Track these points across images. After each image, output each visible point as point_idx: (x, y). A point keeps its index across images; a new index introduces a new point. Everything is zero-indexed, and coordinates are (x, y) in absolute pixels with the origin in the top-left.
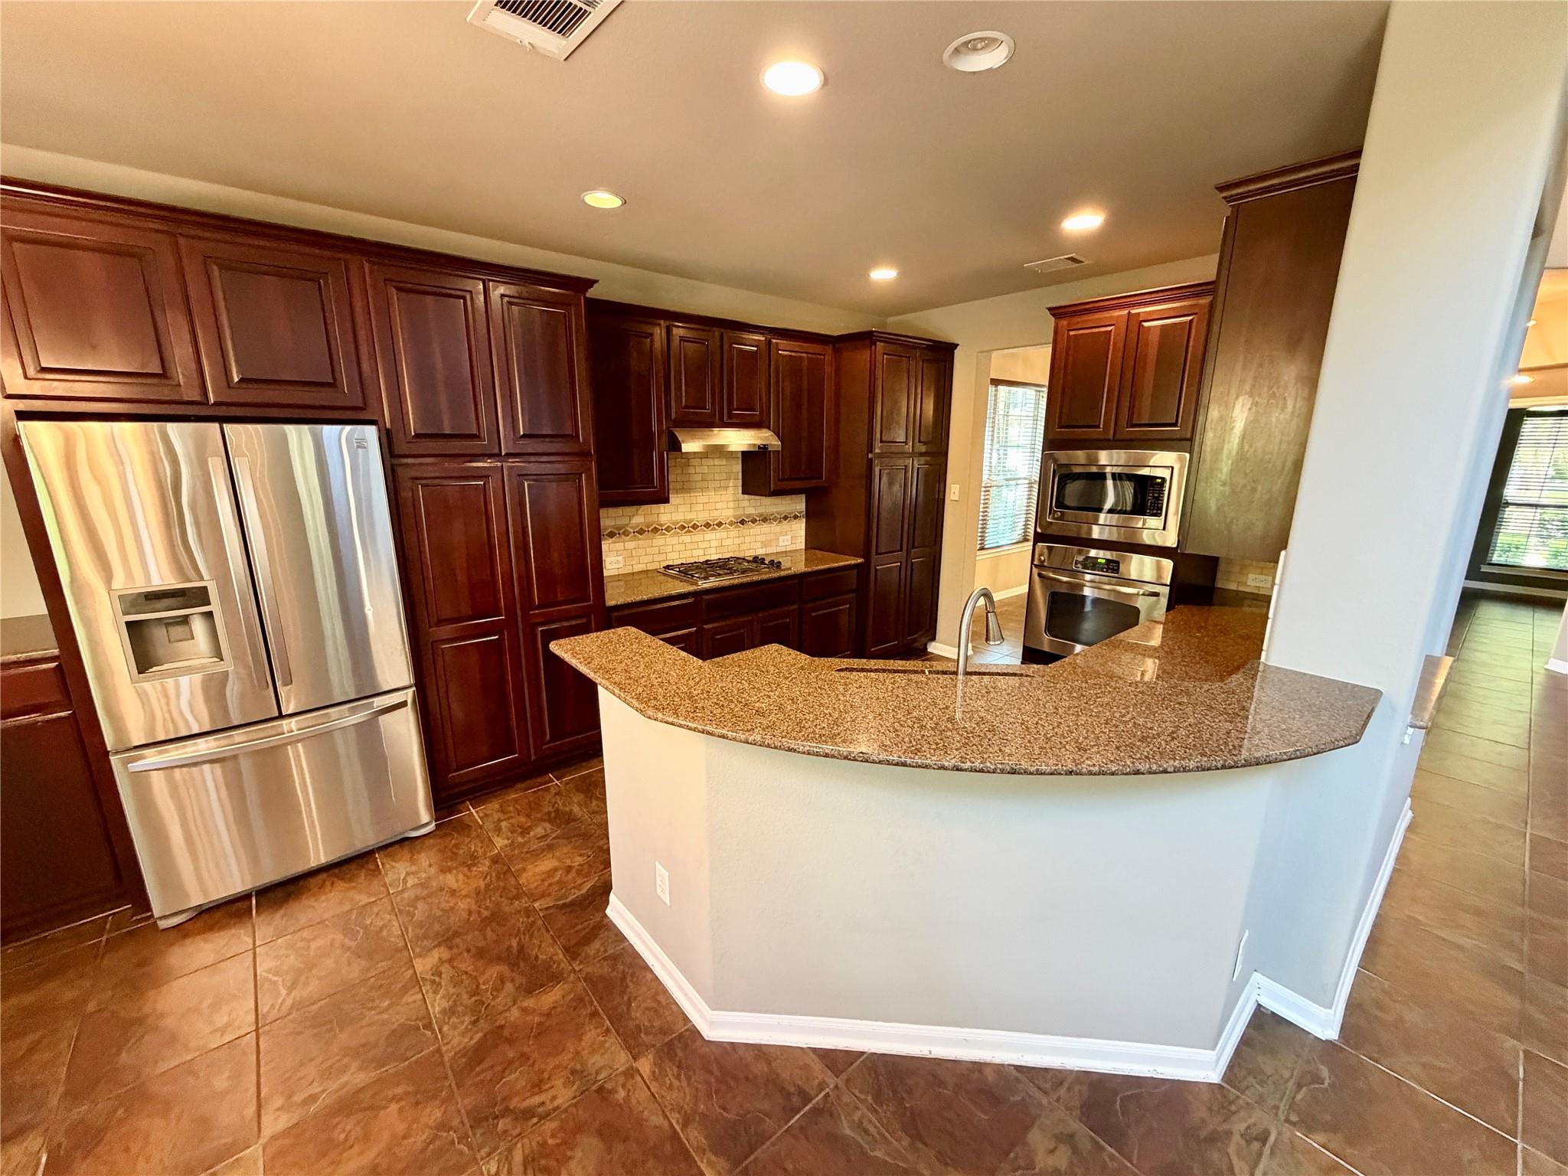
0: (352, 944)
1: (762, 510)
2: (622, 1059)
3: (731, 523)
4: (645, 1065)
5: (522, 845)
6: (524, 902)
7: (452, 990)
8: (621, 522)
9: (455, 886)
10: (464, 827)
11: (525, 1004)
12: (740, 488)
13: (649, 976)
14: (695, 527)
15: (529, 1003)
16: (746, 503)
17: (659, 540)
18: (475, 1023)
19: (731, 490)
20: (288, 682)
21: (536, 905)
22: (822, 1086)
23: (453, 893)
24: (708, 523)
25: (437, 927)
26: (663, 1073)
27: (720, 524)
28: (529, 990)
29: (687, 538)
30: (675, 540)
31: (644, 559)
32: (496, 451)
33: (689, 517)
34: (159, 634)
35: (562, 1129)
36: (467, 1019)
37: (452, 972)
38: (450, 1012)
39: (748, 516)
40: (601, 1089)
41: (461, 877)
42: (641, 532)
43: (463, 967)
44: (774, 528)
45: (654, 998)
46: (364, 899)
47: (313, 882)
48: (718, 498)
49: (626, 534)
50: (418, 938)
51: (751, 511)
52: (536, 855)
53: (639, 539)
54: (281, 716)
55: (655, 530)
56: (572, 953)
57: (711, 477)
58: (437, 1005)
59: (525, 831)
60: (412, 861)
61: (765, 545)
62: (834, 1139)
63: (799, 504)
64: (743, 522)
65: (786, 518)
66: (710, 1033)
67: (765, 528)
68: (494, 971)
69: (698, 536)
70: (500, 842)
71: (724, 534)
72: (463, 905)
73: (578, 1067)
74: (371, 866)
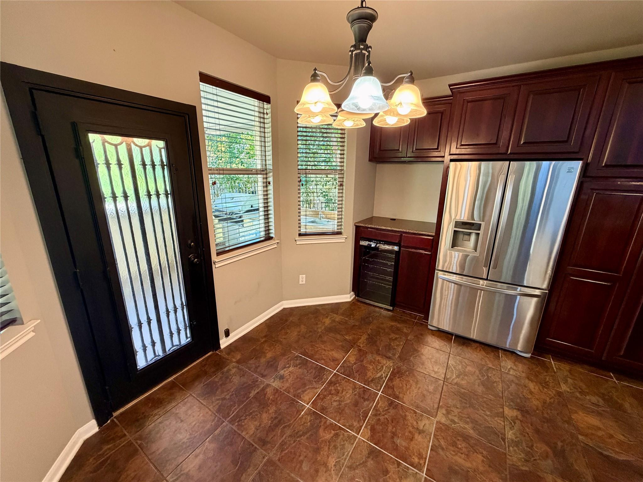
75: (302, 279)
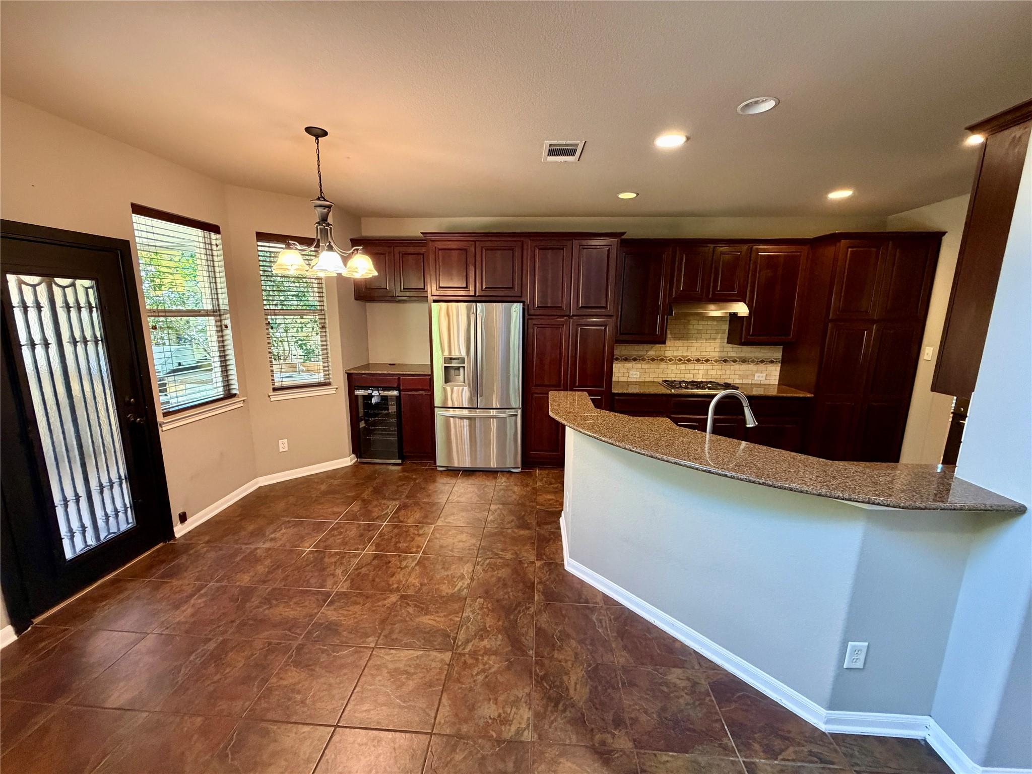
0: (479, 493)
1: (743, 355)
2: (533, 558)
3: (716, 361)
4: (538, 564)
5: (546, 487)
6: (534, 504)
7: (496, 516)
8: (641, 353)
9: (516, 491)
10: (530, 475)
11: (515, 530)
12: (726, 339)
13: (560, 543)
14: (689, 360)
15: (516, 531)
16: (730, 349)
17: (663, 366)
18: (497, 528)
19: (718, 341)
20: (481, 396)
21: (538, 507)
22: (596, 603)
23: (514, 492)
24: (698, 359)
25: (503, 499)
26: (543, 568)
27: (707, 361)
28: (518, 527)
29: (683, 367)
30: (674, 367)
31: (653, 375)
32: (568, 313)
33: (685, 354)
34: (452, 372)
35: (503, 563)
36: (496, 526)
37: (500, 512)
38: (493, 521)
39: (730, 357)
40: (520, 561)
41: (519, 489)
42: (653, 360)
43: (503, 512)
44: (752, 367)
45: (557, 550)
46: (488, 484)
47: (478, 474)
48: (708, 345)
49: (643, 360)
50: (496, 499)
51: (733, 354)
52: (549, 492)
53: (651, 364)
54: (477, 408)
55: (662, 360)
56: (538, 524)
57: (703, 332)
58: (490, 518)
59: (551, 484)
60: (508, 479)
61: (741, 377)
62: (587, 618)
63: (777, 353)
64: (725, 361)
65: (762, 362)
66: (567, 568)
67: (744, 367)
68: (511, 518)
69: (690, 366)
70: (539, 484)
71: (710, 367)
72: (514, 496)
73: (518, 552)
74: (495, 475)
75: (283, 445)
